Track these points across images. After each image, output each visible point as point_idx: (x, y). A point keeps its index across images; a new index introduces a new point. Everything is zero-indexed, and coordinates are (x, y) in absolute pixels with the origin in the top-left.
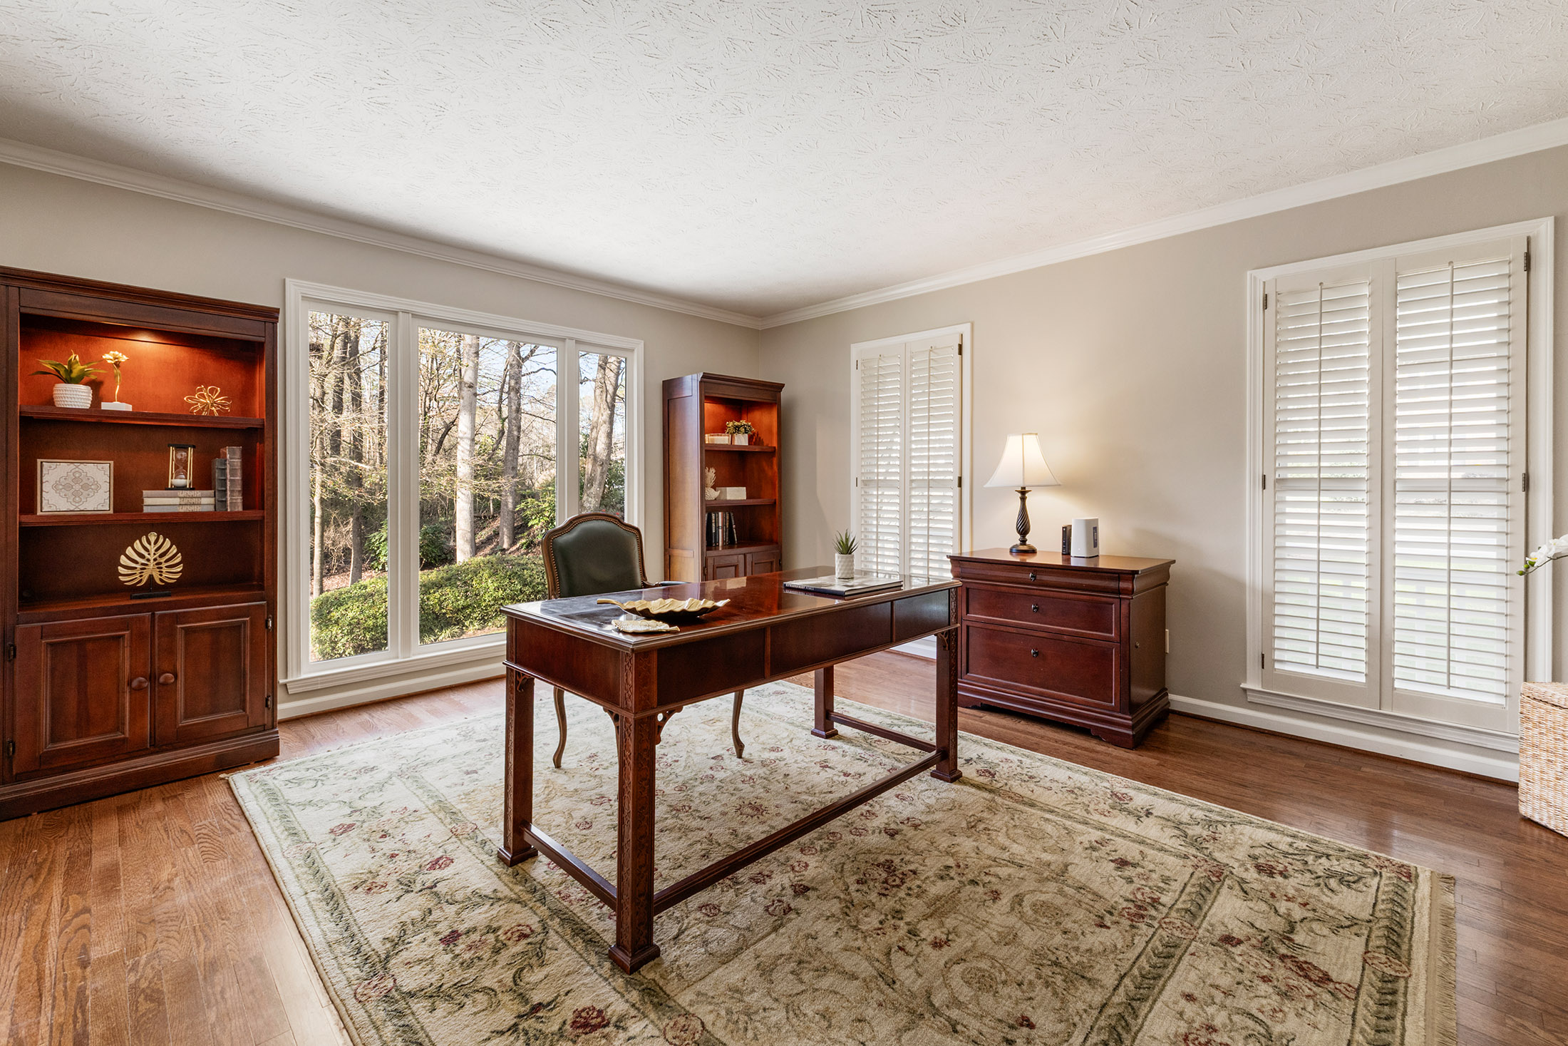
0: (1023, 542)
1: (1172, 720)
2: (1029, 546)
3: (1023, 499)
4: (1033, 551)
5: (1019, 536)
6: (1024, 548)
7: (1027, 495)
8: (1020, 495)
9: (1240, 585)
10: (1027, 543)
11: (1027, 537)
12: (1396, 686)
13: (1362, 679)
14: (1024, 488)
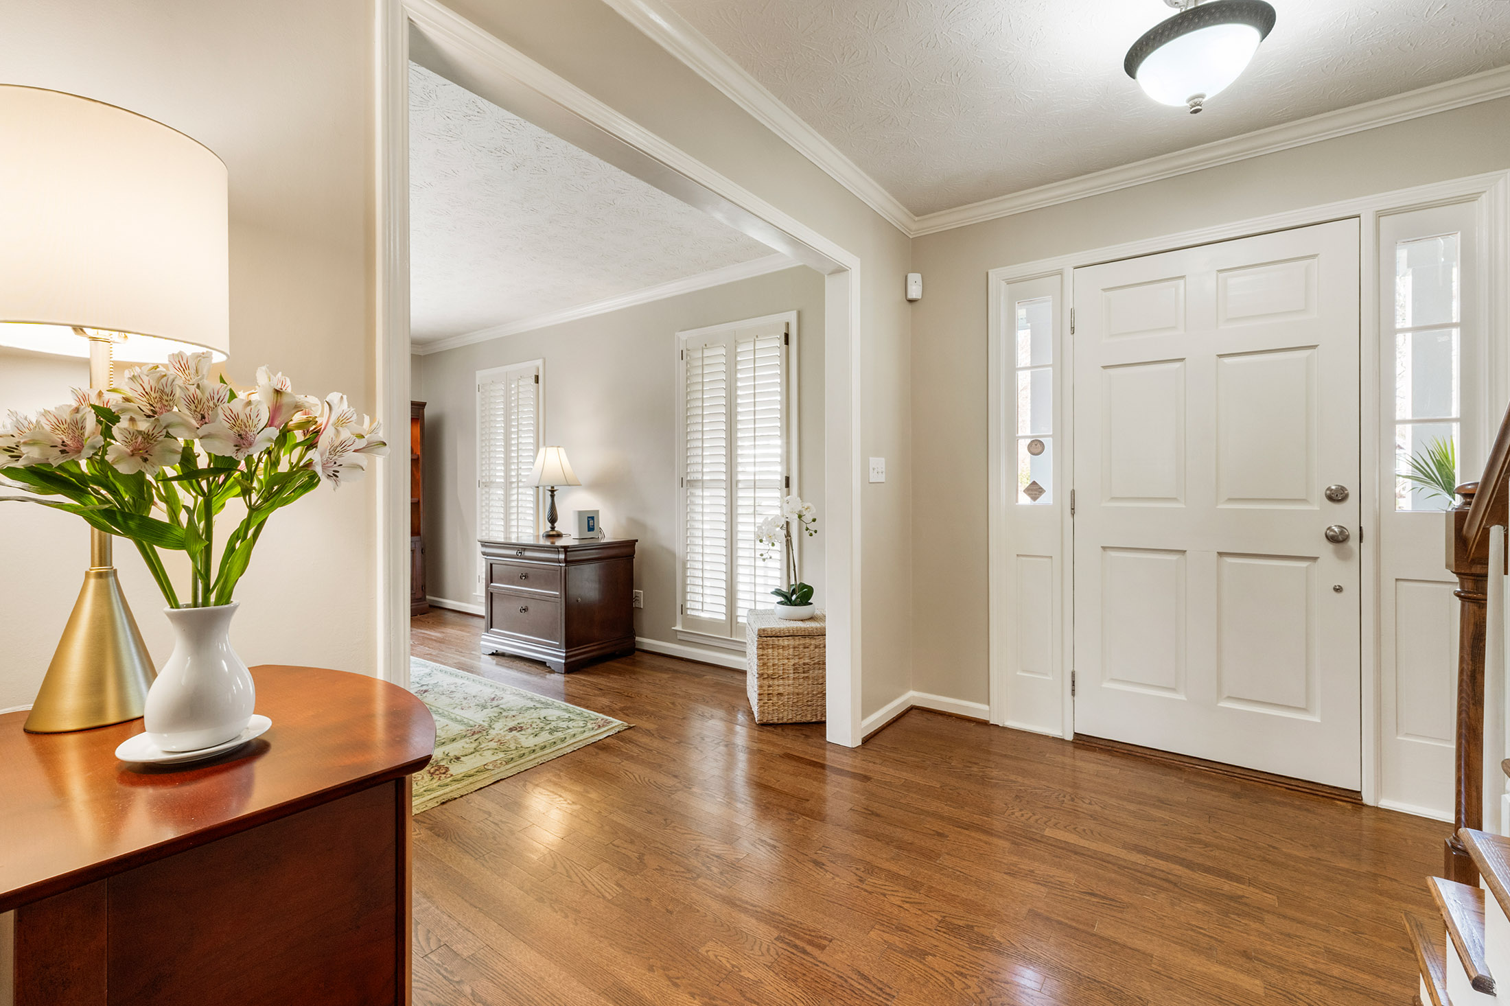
0: (553, 528)
1: (637, 653)
2: (557, 531)
3: (552, 496)
4: (559, 536)
5: (550, 525)
6: (554, 533)
7: (555, 493)
8: (550, 493)
9: (673, 555)
10: (556, 529)
11: (555, 525)
12: (739, 621)
13: (723, 617)
14: (553, 487)
